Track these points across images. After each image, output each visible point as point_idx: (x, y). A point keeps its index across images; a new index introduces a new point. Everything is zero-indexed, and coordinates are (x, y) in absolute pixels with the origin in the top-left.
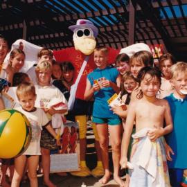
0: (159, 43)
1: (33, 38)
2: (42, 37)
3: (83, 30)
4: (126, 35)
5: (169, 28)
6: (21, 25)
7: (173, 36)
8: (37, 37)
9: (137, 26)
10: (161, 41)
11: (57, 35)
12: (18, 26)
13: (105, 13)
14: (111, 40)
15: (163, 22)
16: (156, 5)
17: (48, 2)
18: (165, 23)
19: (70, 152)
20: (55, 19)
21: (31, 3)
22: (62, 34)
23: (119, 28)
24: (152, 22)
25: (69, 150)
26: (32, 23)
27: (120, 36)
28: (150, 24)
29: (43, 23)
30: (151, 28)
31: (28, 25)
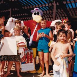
0: (66, 18)
1: (14, 16)
2: (18, 15)
3: (37, 12)
4: (52, 15)
5: (70, 12)
6: (9, 10)
7: (72, 15)
8: (16, 15)
9: (57, 11)
10: (67, 17)
11: (24, 14)
12: (8, 10)
13: (44, 6)
14: (46, 17)
15: (68, 10)
16: (65, 3)
17: (20, 1)
18: (69, 10)
19: (30, 63)
20: (23, 8)
21: (13, 1)
22: (26, 14)
23: (49, 12)
24: (63, 9)
25: (30, 62)
26: (14, 9)
27: (50, 15)
28: (62, 11)
29: (18, 9)
30: (63, 12)
31: (12, 10)
